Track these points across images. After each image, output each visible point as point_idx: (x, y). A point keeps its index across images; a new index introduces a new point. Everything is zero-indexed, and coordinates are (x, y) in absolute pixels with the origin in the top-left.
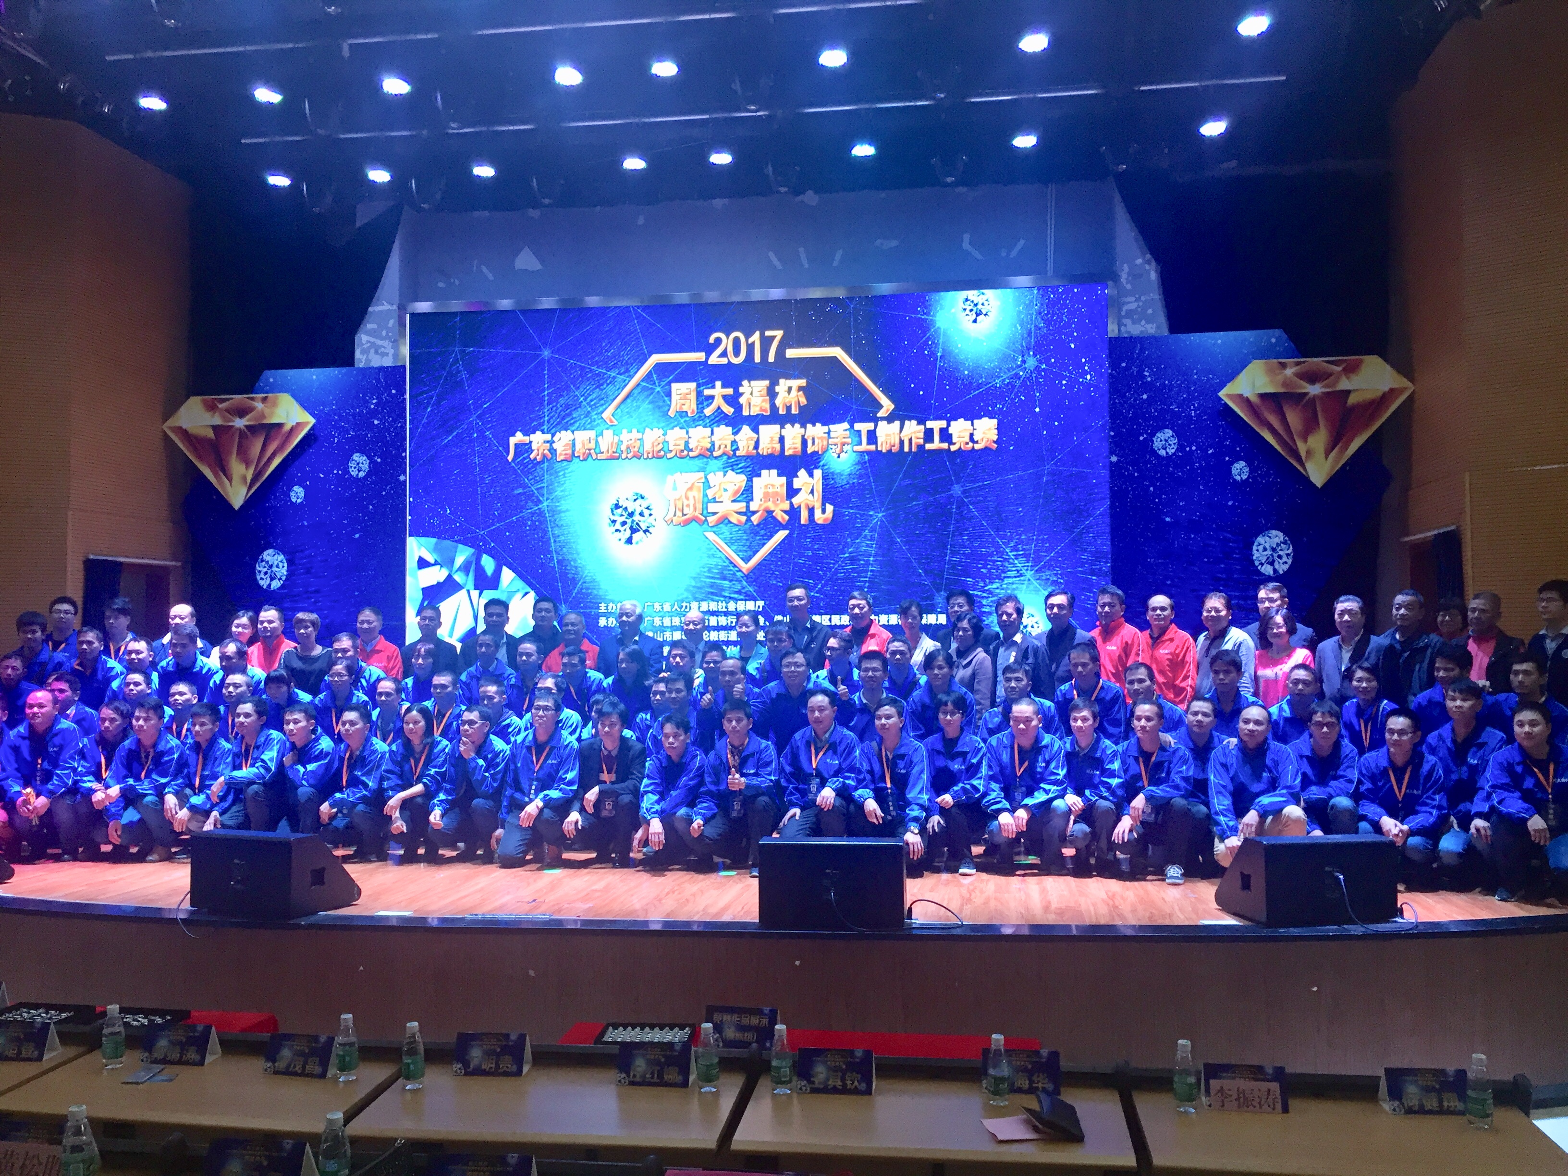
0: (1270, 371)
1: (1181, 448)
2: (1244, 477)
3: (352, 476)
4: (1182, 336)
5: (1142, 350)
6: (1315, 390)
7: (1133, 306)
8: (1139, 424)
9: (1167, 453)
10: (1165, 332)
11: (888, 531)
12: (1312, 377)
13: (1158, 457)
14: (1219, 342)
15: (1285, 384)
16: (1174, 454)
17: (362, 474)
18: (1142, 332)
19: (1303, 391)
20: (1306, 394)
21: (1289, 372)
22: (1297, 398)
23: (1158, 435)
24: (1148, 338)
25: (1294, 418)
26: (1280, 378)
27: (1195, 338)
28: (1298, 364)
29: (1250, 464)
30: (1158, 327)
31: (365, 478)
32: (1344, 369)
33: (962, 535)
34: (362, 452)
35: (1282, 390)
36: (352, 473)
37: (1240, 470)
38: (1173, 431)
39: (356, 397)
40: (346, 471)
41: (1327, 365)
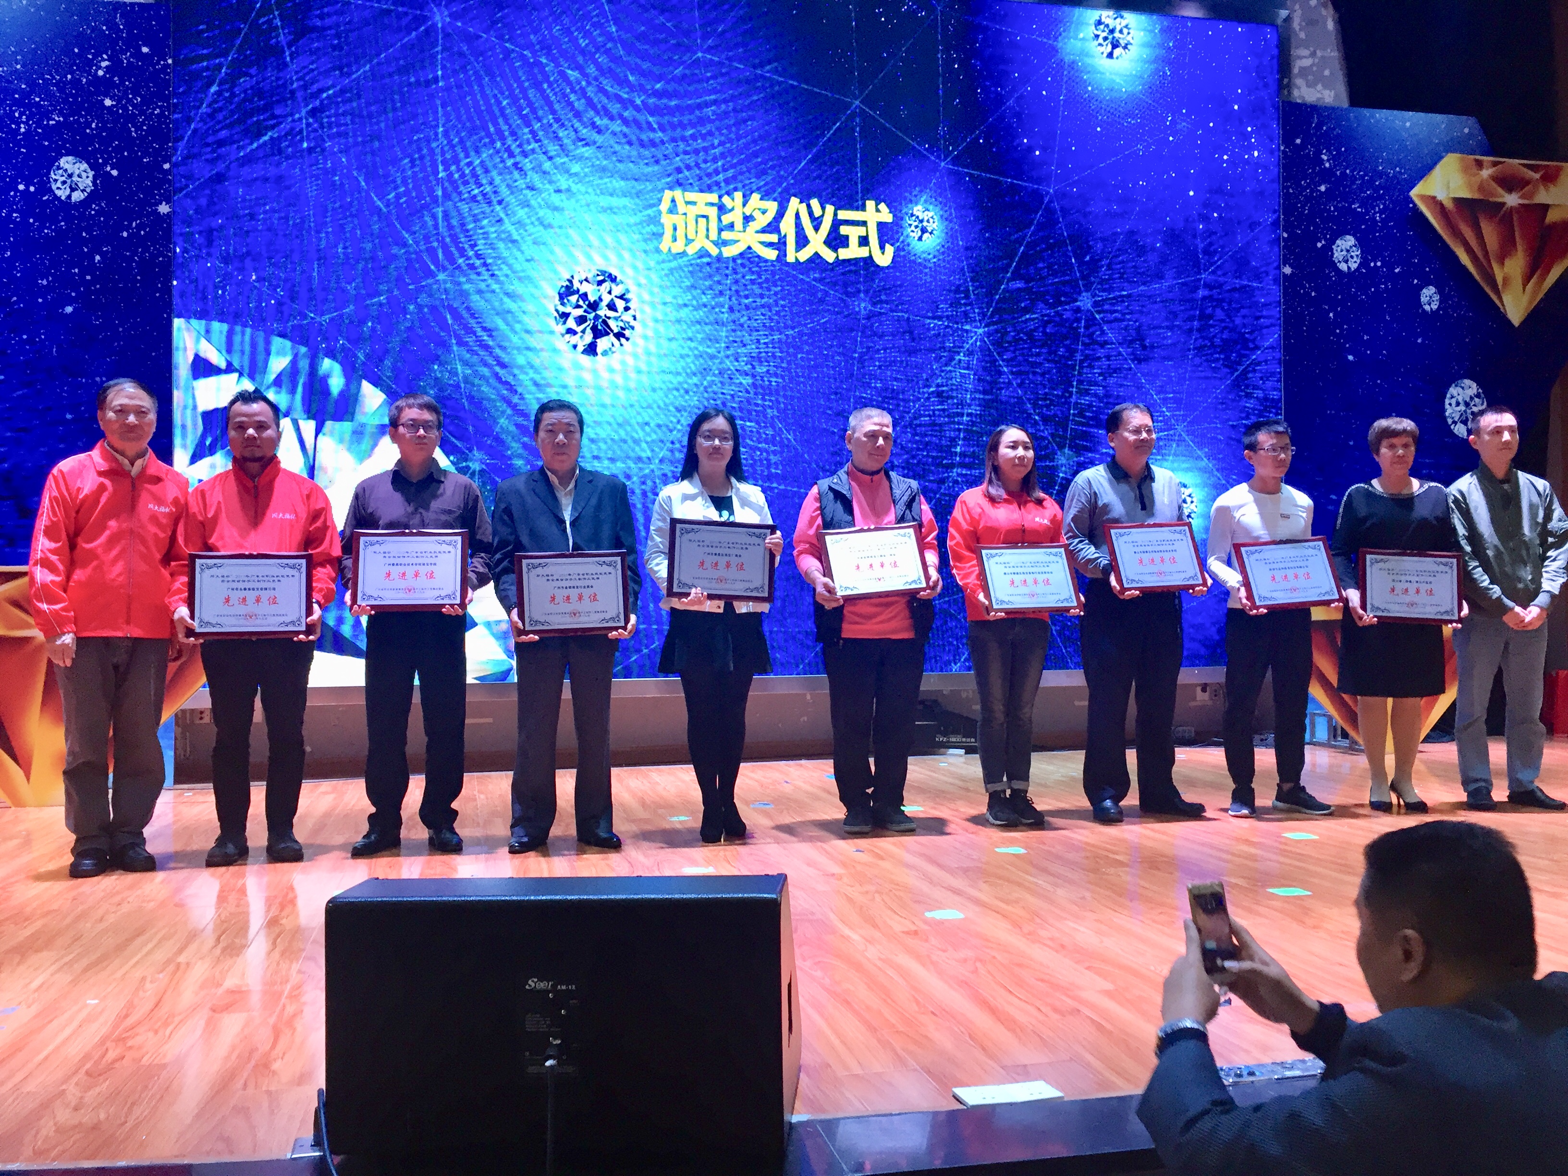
0: (1465, 170)
1: (1364, 263)
2: (1435, 307)
3: (59, 199)
4: (1367, 112)
5: (1320, 125)
6: (1512, 200)
7: (1306, 62)
8: (1316, 226)
9: (1349, 268)
10: (1345, 103)
11: (991, 355)
12: (1509, 183)
13: (1339, 271)
14: (1408, 124)
15: (1481, 188)
16: (1356, 270)
17: (77, 196)
18: (1319, 99)
19: (1500, 200)
20: (1504, 204)
21: (1486, 173)
22: (1494, 209)
23: (1338, 242)
24: (1326, 108)
25: (1490, 232)
26: (1476, 180)
27: (1381, 115)
28: (1495, 164)
29: (1440, 291)
30: (1336, 95)
31: (85, 204)
32: (1541, 177)
33: (1091, 367)
34: (81, 155)
35: (1476, 196)
36: (59, 193)
37: (1429, 297)
38: (1357, 239)
39: (68, 52)
40: (45, 187)
41: (1525, 170)
